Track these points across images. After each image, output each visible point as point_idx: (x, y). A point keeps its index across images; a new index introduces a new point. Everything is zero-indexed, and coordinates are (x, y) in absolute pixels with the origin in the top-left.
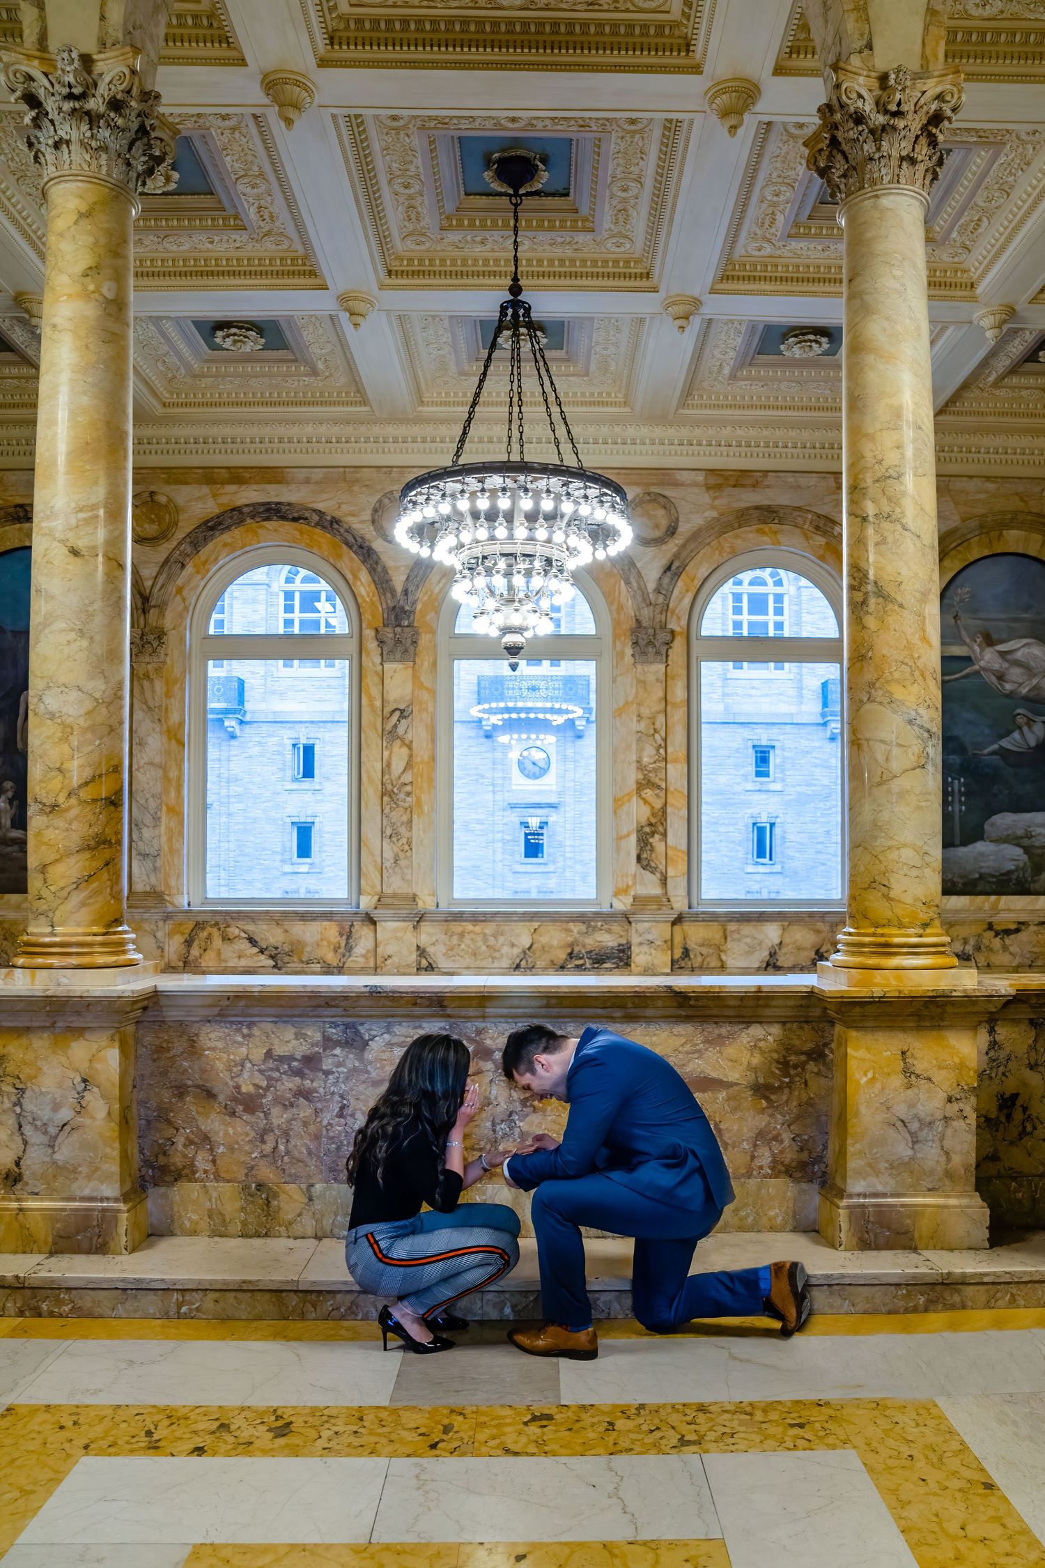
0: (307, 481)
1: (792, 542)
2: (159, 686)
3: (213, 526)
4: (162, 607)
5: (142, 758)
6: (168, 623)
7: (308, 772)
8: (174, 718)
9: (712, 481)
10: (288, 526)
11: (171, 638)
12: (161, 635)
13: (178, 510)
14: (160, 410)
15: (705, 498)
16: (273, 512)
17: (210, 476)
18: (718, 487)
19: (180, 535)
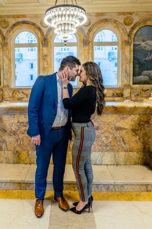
0: (30, 17)
1: (110, 25)
2: (7, 52)
3: (15, 25)
4: (7, 39)
5: (5, 64)
6: (8, 42)
7: (32, 67)
8: (10, 57)
9: (97, 15)
10: (27, 25)
11: (9, 44)
12: (7, 43)
13: (9, 23)
14: (5, 5)
15: (95, 18)
16: (24, 22)
17: (14, 17)
18: (97, 16)
19: (10, 26)
